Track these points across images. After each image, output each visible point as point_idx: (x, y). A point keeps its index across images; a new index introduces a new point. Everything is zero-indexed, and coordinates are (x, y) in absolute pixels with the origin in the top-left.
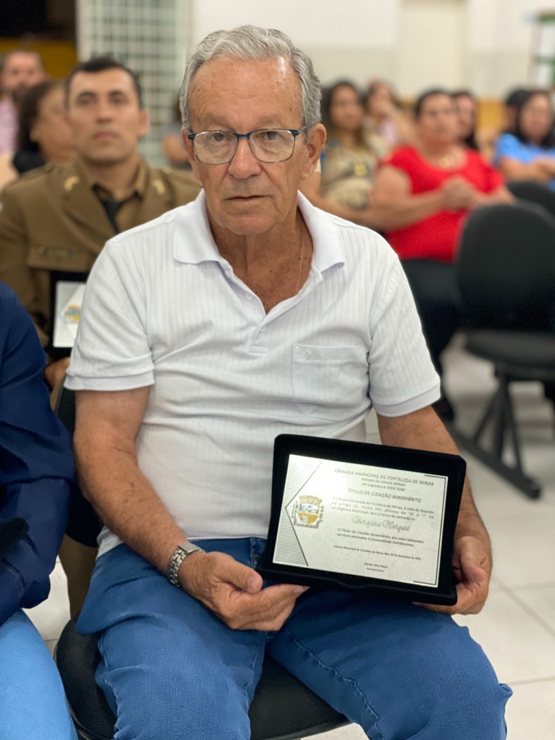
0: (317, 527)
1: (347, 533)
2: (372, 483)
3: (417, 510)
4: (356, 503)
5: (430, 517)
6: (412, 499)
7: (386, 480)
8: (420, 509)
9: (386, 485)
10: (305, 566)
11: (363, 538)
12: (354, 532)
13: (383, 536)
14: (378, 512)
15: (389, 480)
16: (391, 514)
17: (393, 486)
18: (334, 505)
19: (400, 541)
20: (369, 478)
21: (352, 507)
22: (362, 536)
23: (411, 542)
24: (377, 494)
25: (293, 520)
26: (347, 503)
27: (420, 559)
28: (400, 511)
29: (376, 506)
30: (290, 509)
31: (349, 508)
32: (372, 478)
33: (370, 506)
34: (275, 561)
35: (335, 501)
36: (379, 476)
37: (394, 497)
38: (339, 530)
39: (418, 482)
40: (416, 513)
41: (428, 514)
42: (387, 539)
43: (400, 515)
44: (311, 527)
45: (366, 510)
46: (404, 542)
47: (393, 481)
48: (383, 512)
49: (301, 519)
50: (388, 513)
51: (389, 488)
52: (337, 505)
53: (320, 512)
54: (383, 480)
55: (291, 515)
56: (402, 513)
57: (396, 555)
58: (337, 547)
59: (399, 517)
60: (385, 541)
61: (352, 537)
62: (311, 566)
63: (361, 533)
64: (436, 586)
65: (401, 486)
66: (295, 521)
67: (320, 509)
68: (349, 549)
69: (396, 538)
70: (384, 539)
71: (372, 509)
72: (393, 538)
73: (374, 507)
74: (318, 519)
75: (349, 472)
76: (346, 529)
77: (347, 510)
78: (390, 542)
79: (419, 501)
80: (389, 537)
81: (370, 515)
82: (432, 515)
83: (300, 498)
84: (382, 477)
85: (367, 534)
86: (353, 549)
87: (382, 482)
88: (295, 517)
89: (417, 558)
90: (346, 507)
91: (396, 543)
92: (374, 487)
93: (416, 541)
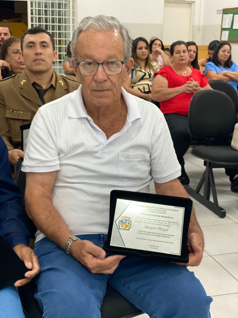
0: (129, 230)
1: (141, 233)
2: (152, 211)
3: (171, 222)
4: (145, 220)
5: (177, 225)
6: (170, 217)
7: (158, 209)
8: (173, 222)
9: (158, 211)
10: (124, 247)
11: (149, 234)
12: (144, 232)
13: (157, 234)
14: (154, 223)
15: (159, 210)
16: (160, 224)
17: (161, 212)
18: (136, 221)
19: (164, 236)
20: (151, 209)
21: (143, 221)
22: (148, 233)
23: (169, 236)
24: (154, 216)
25: (118, 227)
26: (141, 219)
27: (172, 243)
28: (164, 222)
29: (154, 221)
30: (117, 222)
31: (142, 221)
32: (152, 209)
33: (152, 220)
34: (111, 245)
35: (136, 218)
36: (155, 208)
37: (162, 217)
38: (138, 231)
39: (172, 210)
40: (171, 223)
41: (176, 224)
42: (159, 235)
43: (164, 224)
44: (126, 230)
45: (149, 222)
46: (166, 236)
47: (161, 210)
48: (157, 223)
49: (122, 226)
50: (159, 224)
51: (160, 213)
52: (138, 220)
53: (130, 224)
54: (157, 209)
55: (117, 225)
56: (165, 223)
57: (162, 242)
58: (137, 238)
59: (164, 225)
60: (158, 236)
61: (144, 234)
62: (126, 247)
63: (147, 232)
64: (180, 255)
65: (165, 211)
66: (120, 227)
67: (130, 222)
68: (143, 239)
69: (163, 234)
70: (158, 235)
71: (152, 222)
72: (161, 234)
73: (153, 221)
74: (129, 226)
75: (143, 206)
76: (141, 231)
77: (142, 222)
78: (160, 236)
79: (172, 218)
80: (160, 234)
81: (152, 225)
82: (178, 224)
83: (122, 217)
84: (156, 208)
85: (150, 233)
86: (144, 239)
87: (156, 210)
88: (119, 226)
89: (171, 243)
90: (141, 221)
91: (163, 236)
92: (153, 213)
93: (171, 236)
